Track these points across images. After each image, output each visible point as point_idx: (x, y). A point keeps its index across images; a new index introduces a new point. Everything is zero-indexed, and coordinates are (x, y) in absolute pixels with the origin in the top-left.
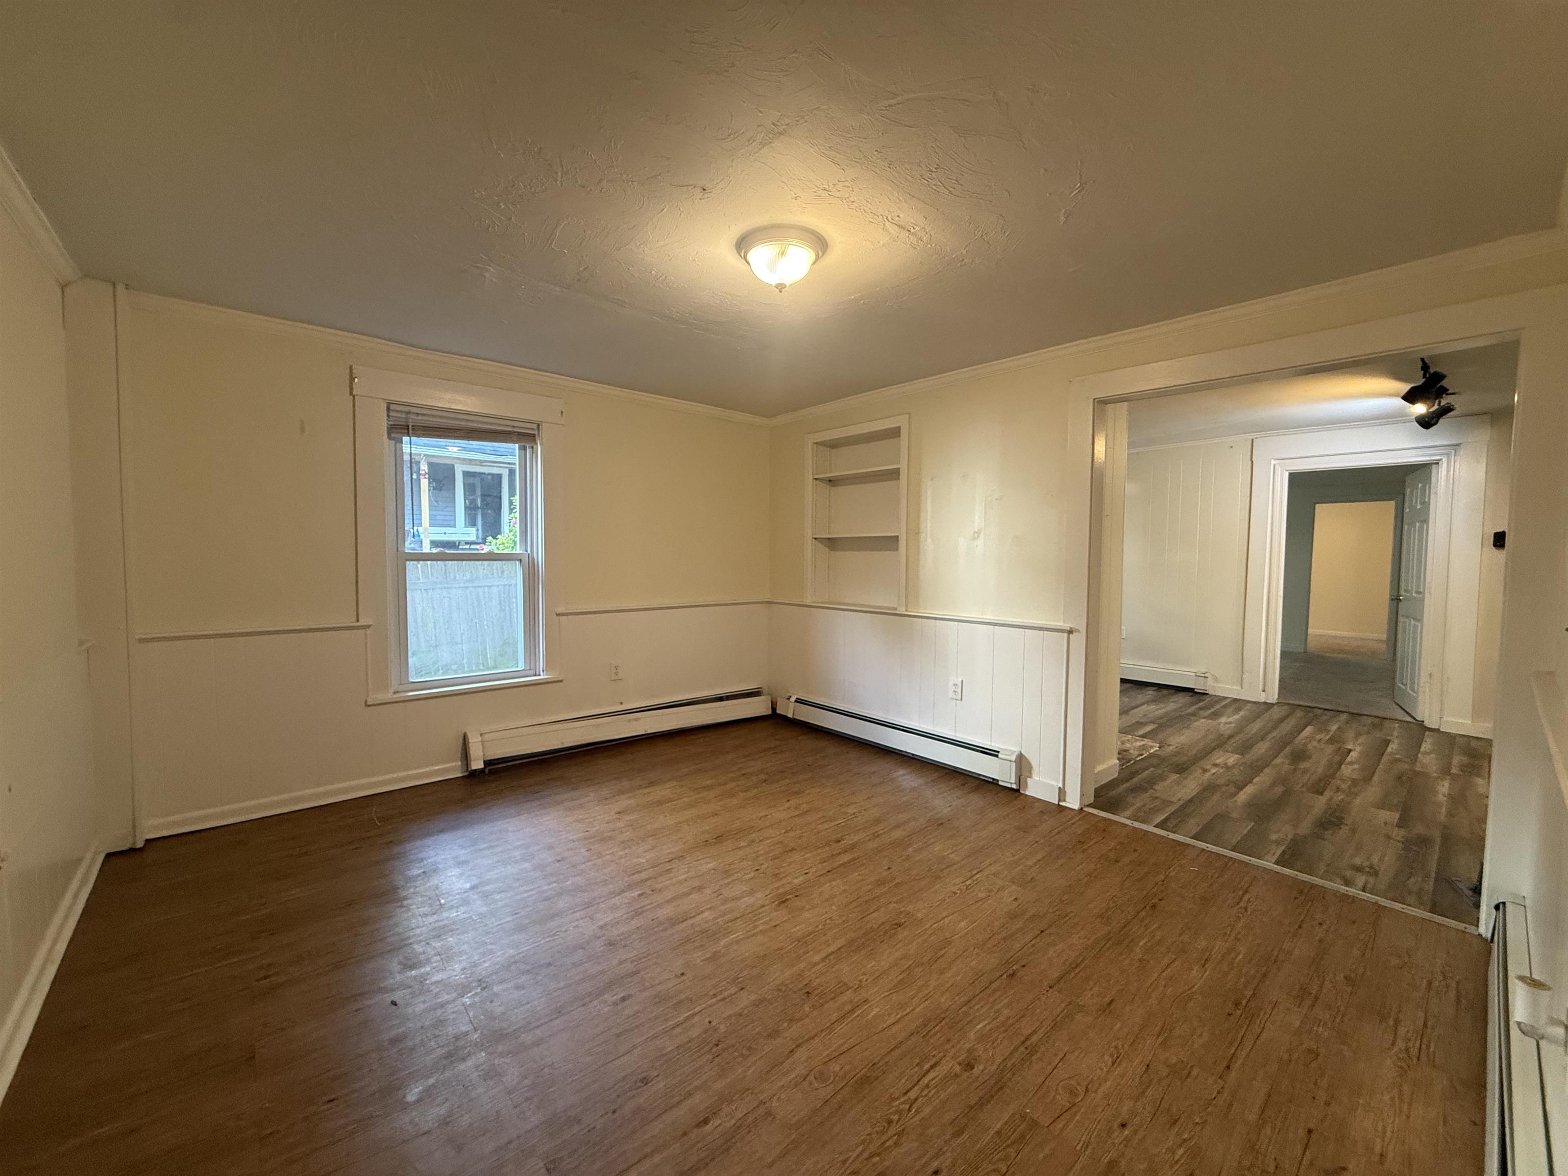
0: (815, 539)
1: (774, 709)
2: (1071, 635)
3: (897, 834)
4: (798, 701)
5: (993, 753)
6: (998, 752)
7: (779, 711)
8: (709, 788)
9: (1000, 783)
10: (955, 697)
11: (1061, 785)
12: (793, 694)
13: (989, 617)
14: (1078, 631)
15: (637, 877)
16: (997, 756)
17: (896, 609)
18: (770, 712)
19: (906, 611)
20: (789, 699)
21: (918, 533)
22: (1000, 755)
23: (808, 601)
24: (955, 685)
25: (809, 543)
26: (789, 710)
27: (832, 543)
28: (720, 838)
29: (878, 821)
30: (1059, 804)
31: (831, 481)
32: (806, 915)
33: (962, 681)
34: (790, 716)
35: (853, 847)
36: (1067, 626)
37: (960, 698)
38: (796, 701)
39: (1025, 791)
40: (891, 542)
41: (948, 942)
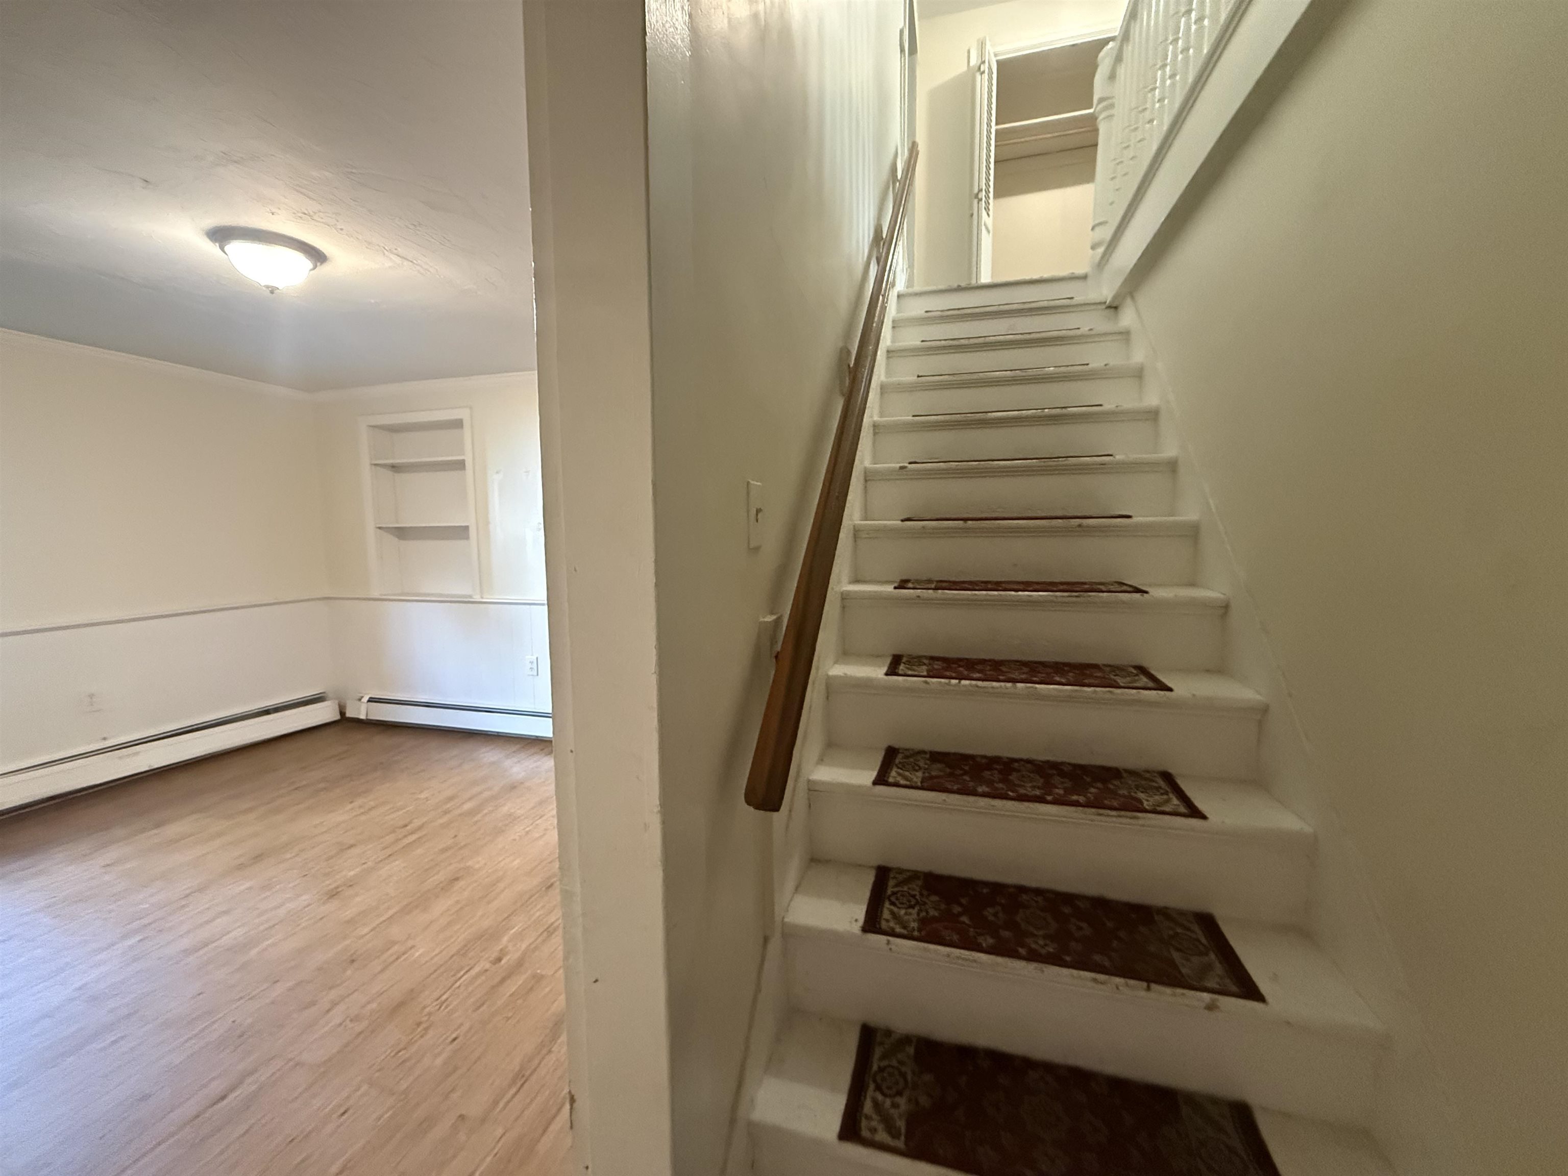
0: (380, 528)
1: (342, 714)
3: (468, 806)
4: (371, 700)
7: (350, 714)
8: (250, 810)
10: (531, 673)
12: (366, 694)
15: (135, 925)
17: (470, 597)
18: (337, 717)
19: (482, 598)
20: (360, 700)
21: (487, 523)
23: (376, 594)
24: (532, 663)
25: (372, 533)
26: (360, 711)
27: (402, 533)
28: (258, 858)
29: (451, 798)
31: (395, 468)
32: (358, 899)
33: (537, 658)
34: (363, 717)
35: (420, 828)
37: (536, 674)
38: (369, 701)
40: (462, 532)
41: (499, 880)
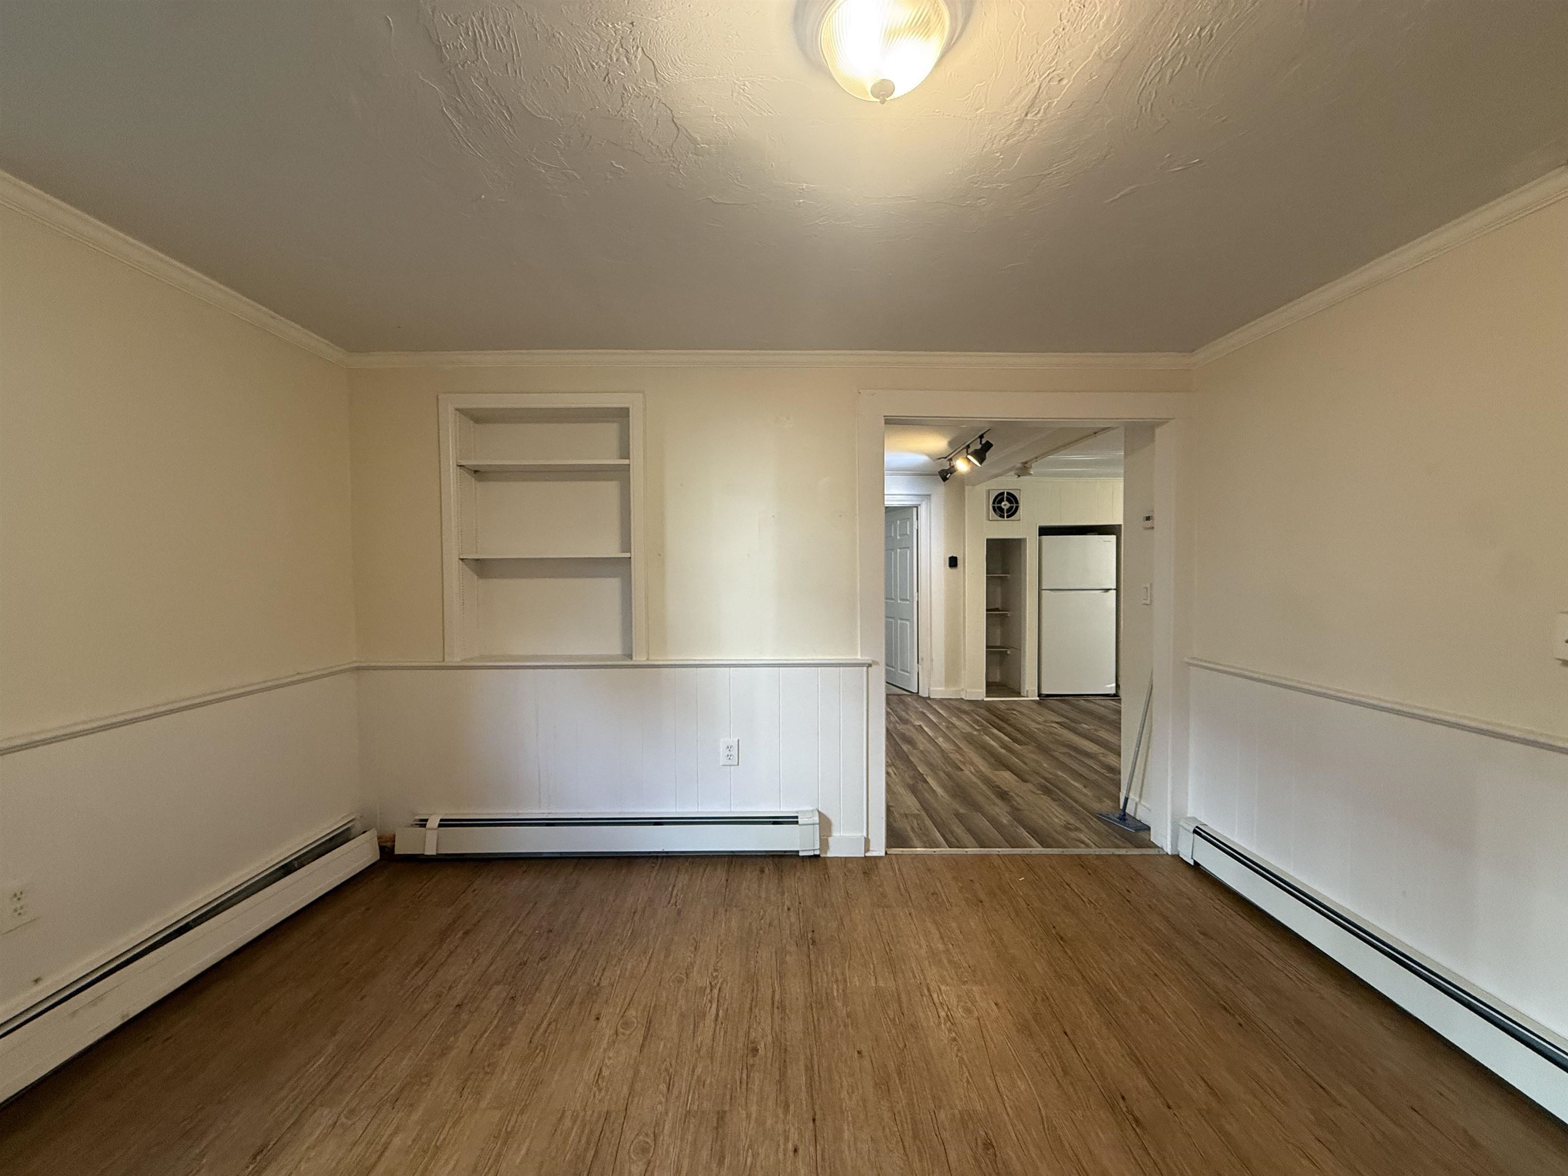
0: (462, 560)
2: (870, 668)
4: (445, 824)
5: (792, 820)
6: (797, 817)
7: (402, 849)
9: (801, 854)
10: (728, 762)
11: (865, 835)
13: (768, 658)
14: (876, 663)
16: (797, 823)
18: (376, 856)
19: (648, 659)
20: (422, 825)
21: (662, 554)
22: (799, 823)
23: (456, 660)
24: (728, 748)
25: (453, 567)
26: (427, 844)
27: (482, 568)
30: (865, 856)
31: (477, 472)
33: (738, 741)
34: (431, 852)
36: (867, 659)
37: (735, 763)
38: (440, 825)
39: (826, 853)
